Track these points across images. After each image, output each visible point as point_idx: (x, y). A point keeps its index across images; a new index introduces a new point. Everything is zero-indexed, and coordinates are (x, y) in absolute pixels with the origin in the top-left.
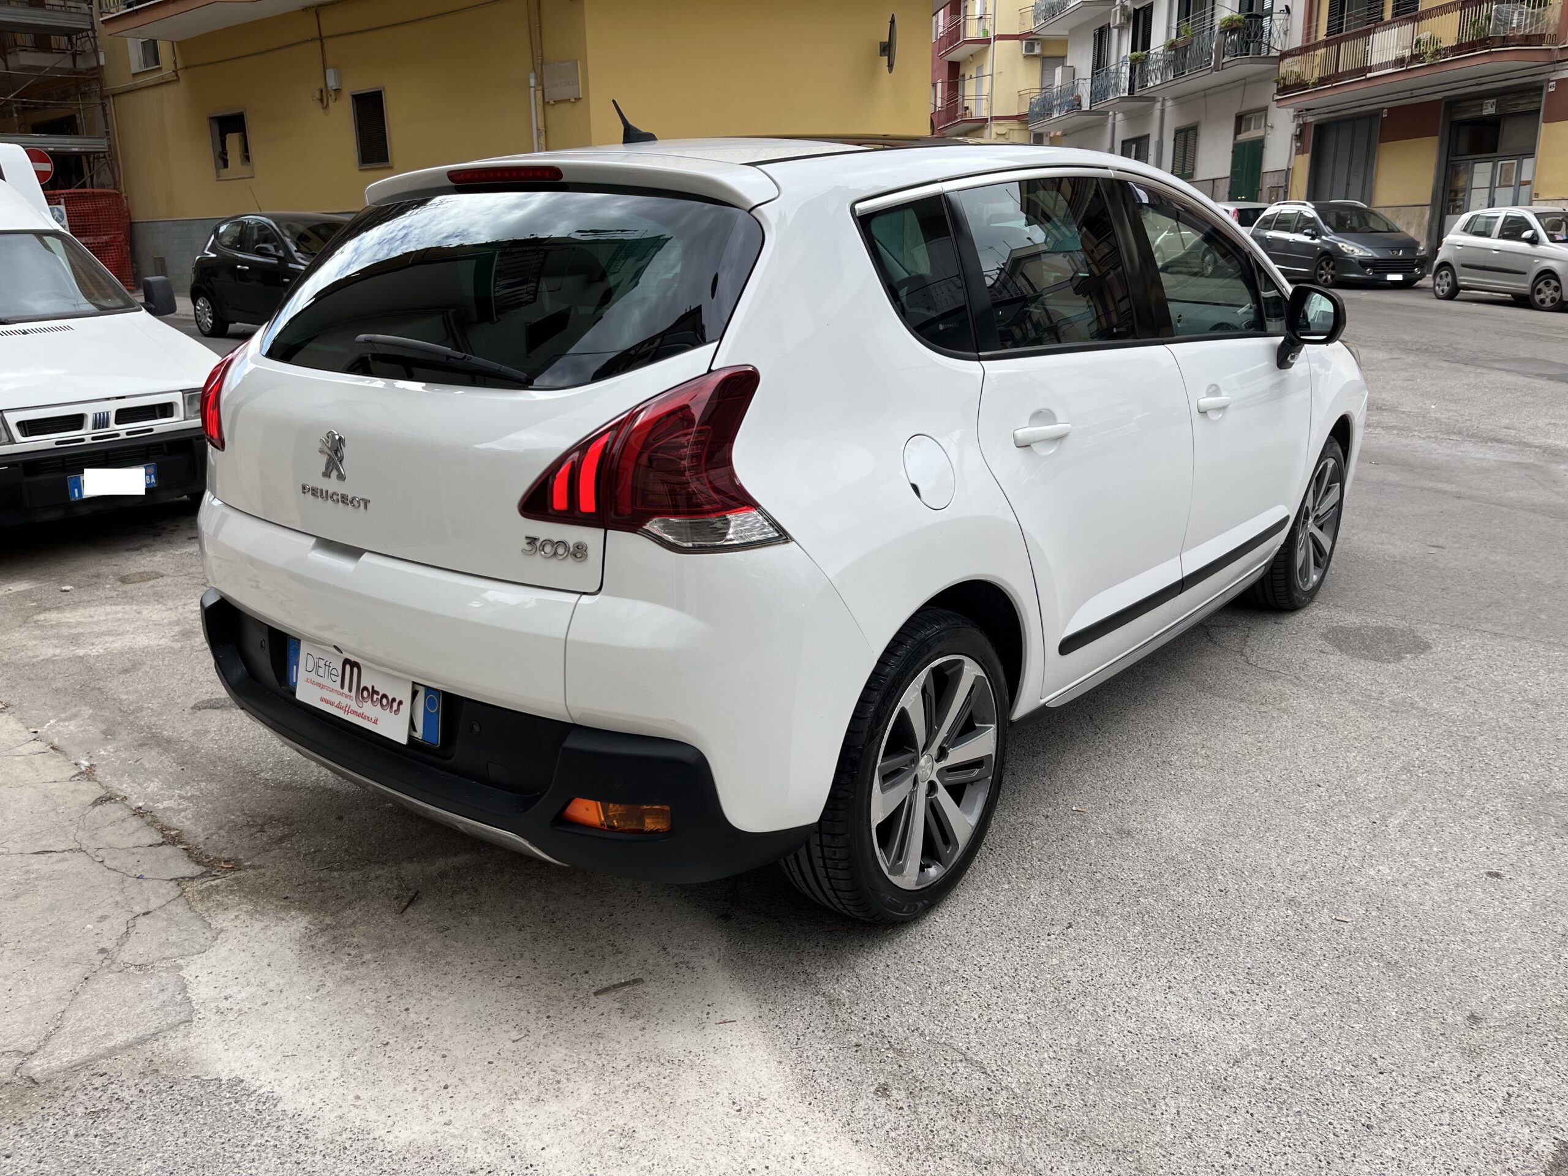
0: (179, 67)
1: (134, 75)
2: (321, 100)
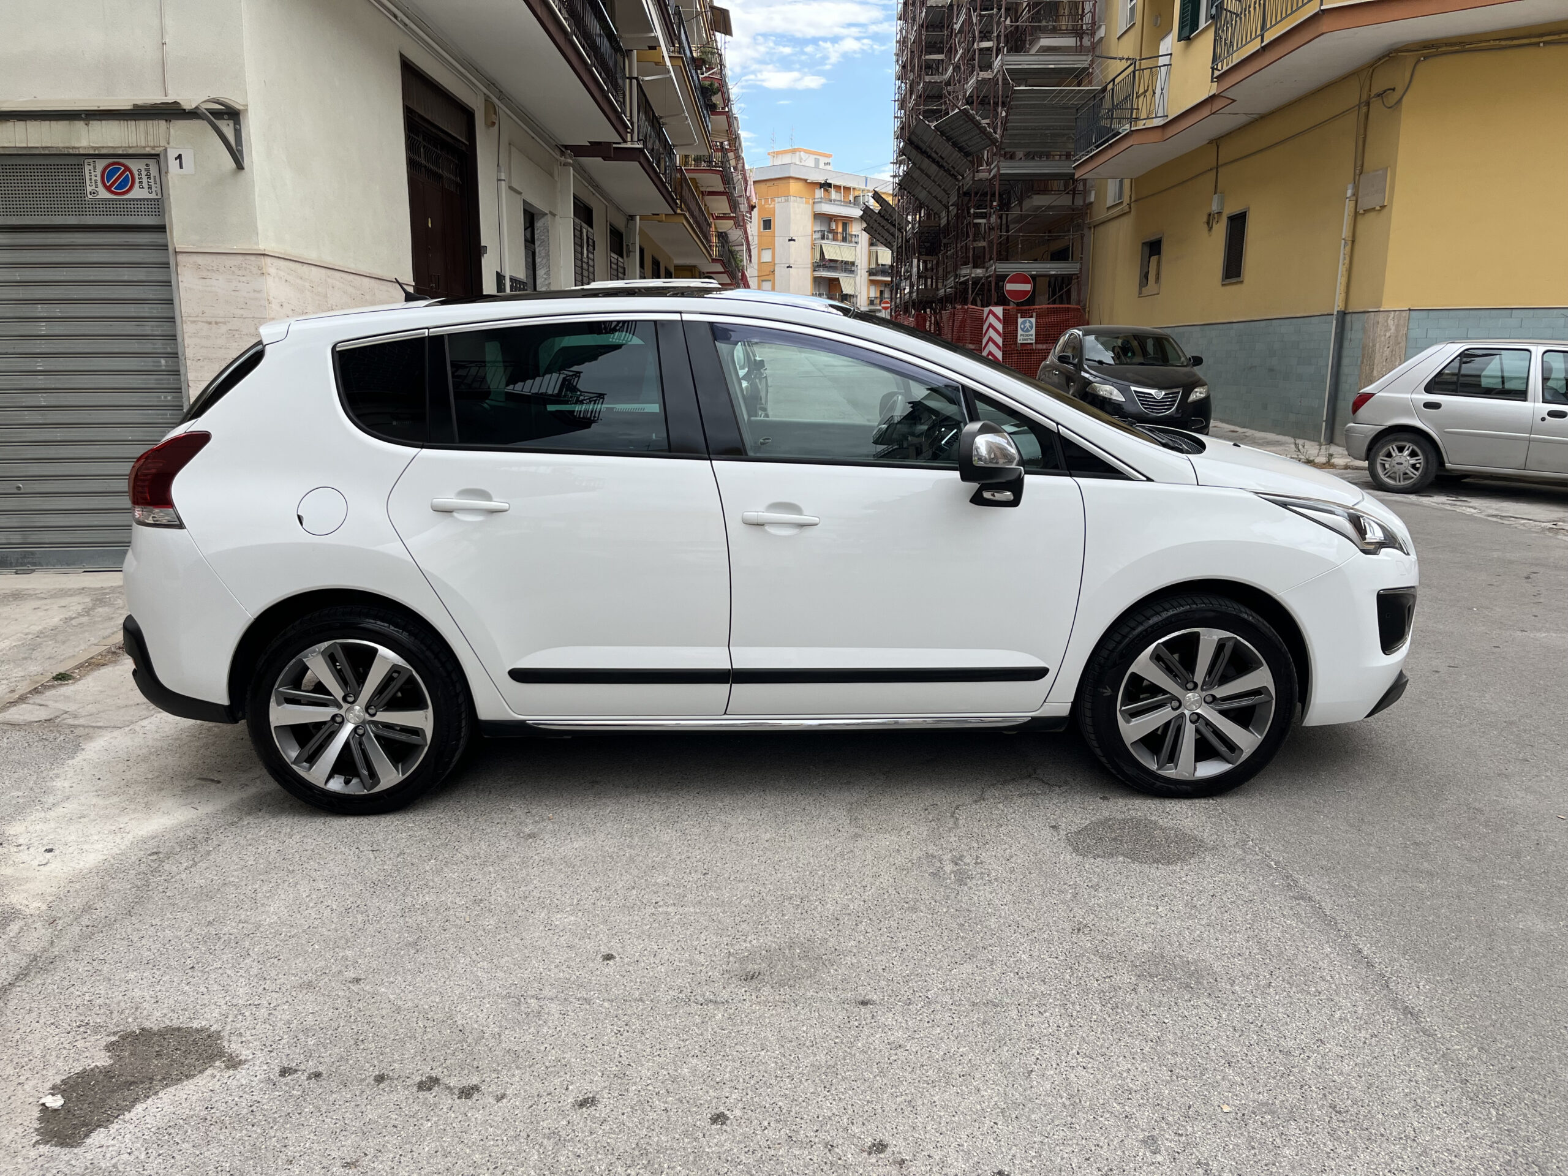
0: (1133, 200)
1: (1108, 208)
2: (1208, 223)
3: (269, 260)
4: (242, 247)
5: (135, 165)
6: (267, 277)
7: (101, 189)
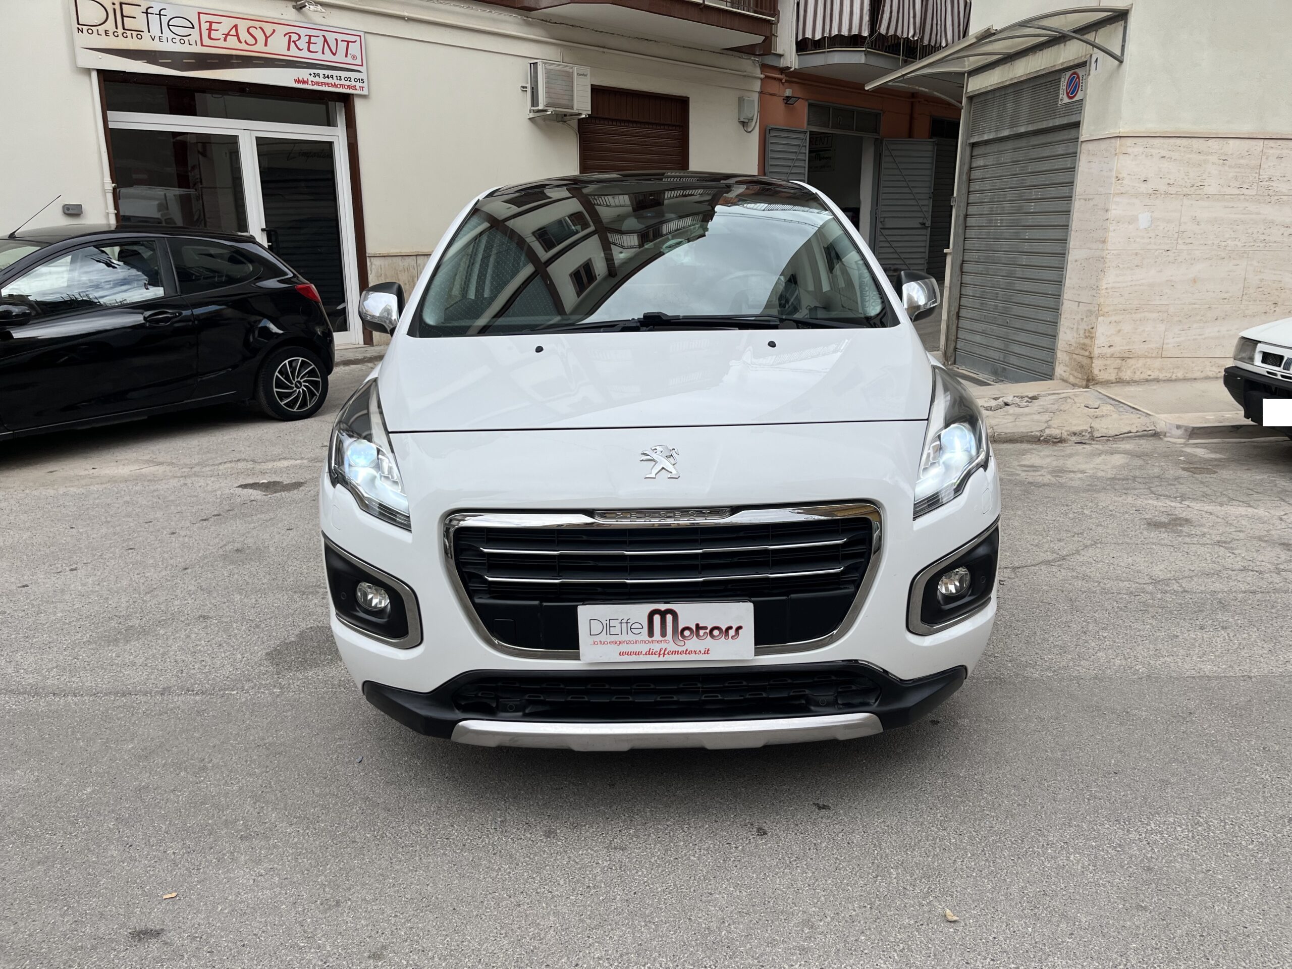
3: (1129, 142)
4: (1112, 131)
5: (1080, 72)
6: (1122, 157)
7: (1065, 96)
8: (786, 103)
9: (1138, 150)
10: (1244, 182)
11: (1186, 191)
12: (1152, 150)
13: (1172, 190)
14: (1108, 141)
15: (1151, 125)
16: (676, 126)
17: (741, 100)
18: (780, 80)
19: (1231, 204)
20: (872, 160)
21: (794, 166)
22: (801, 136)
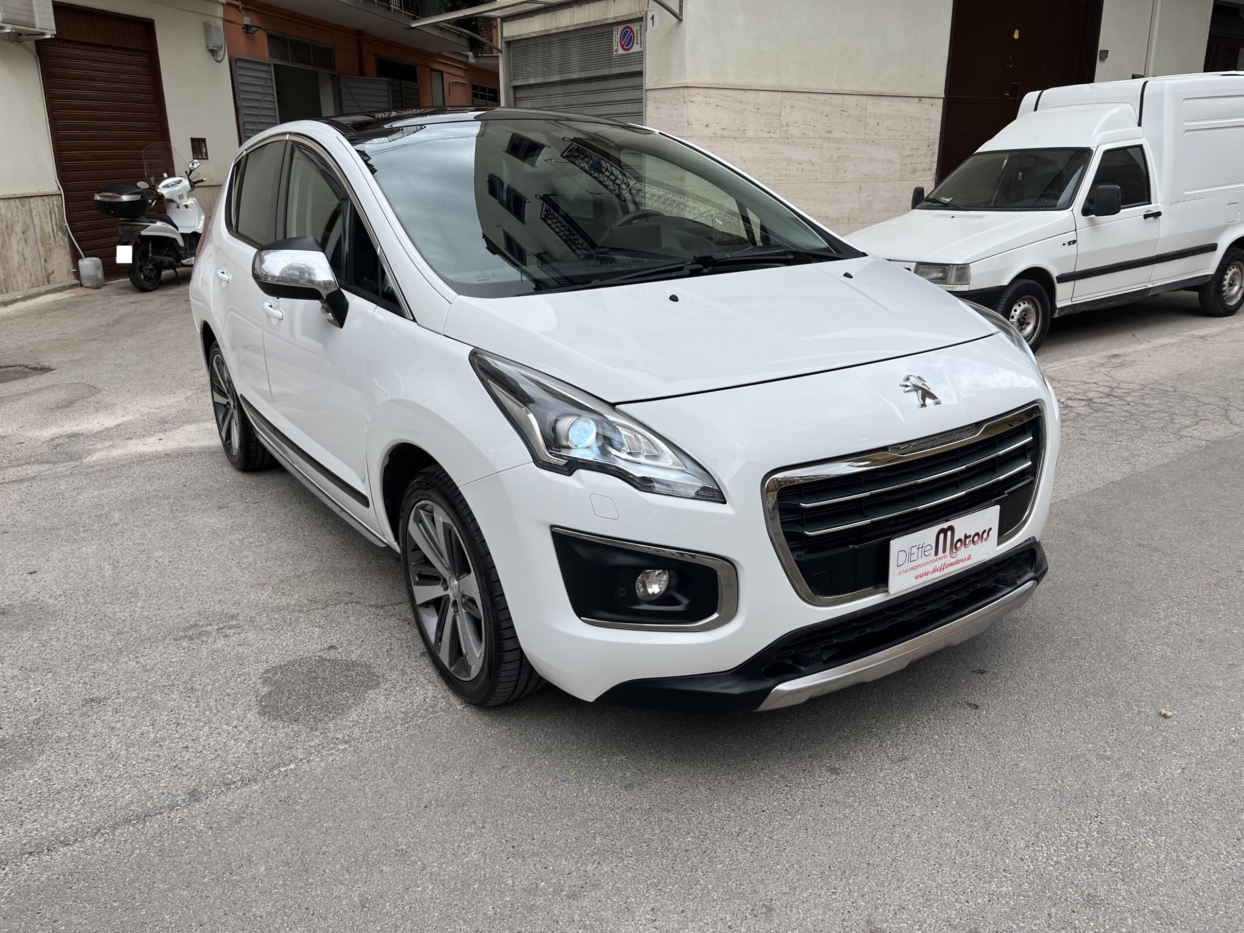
3: (695, 91)
4: (677, 82)
5: (635, 27)
6: (689, 104)
7: (620, 48)
8: (247, 32)
9: (698, 99)
10: (771, 127)
11: (736, 134)
12: (710, 100)
13: (726, 134)
14: (675, 91)
15: (707, 79)
16: (143, 51)
17: (207, 27)
18: (237, 7)
19: (764, 146)
20: (331, 96)
21: (264, 101)
22: (266, 68)
